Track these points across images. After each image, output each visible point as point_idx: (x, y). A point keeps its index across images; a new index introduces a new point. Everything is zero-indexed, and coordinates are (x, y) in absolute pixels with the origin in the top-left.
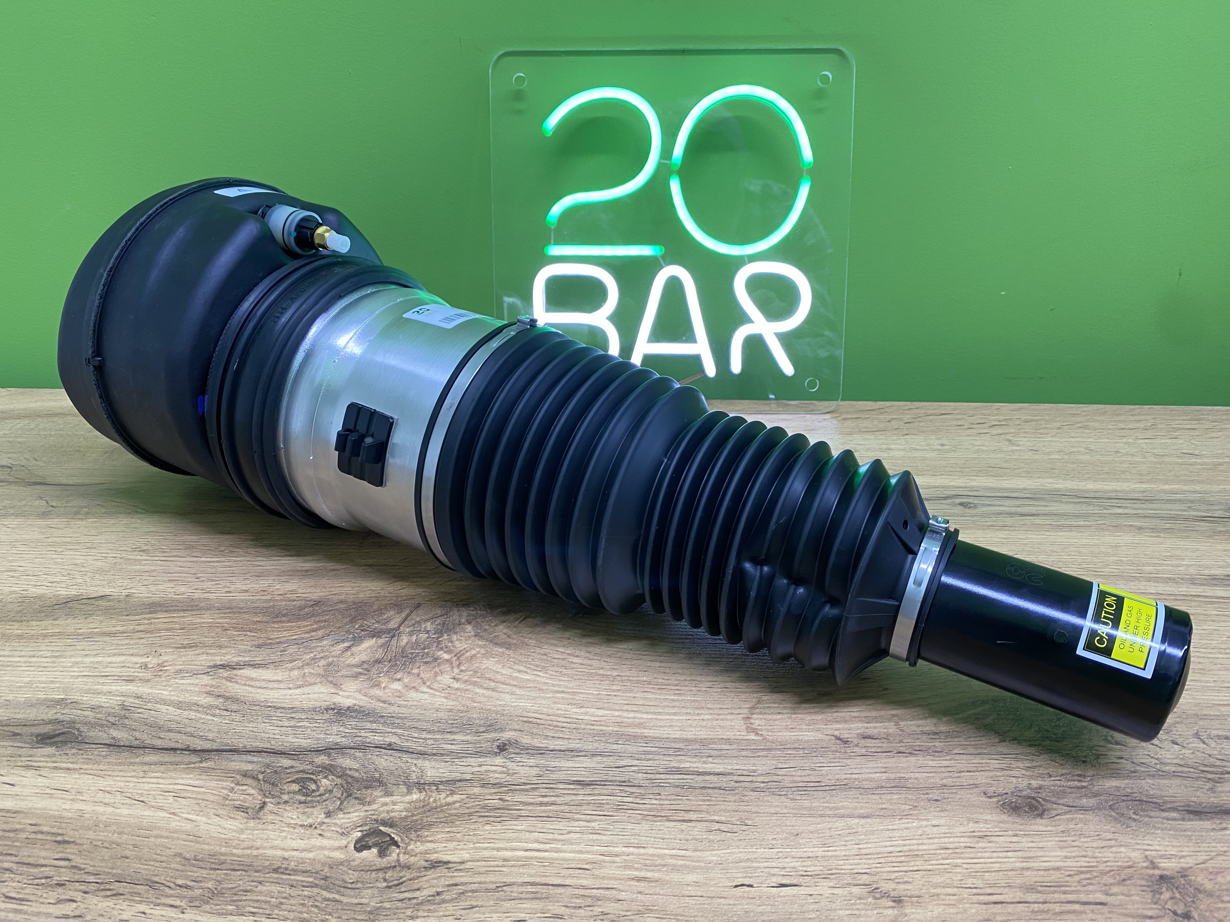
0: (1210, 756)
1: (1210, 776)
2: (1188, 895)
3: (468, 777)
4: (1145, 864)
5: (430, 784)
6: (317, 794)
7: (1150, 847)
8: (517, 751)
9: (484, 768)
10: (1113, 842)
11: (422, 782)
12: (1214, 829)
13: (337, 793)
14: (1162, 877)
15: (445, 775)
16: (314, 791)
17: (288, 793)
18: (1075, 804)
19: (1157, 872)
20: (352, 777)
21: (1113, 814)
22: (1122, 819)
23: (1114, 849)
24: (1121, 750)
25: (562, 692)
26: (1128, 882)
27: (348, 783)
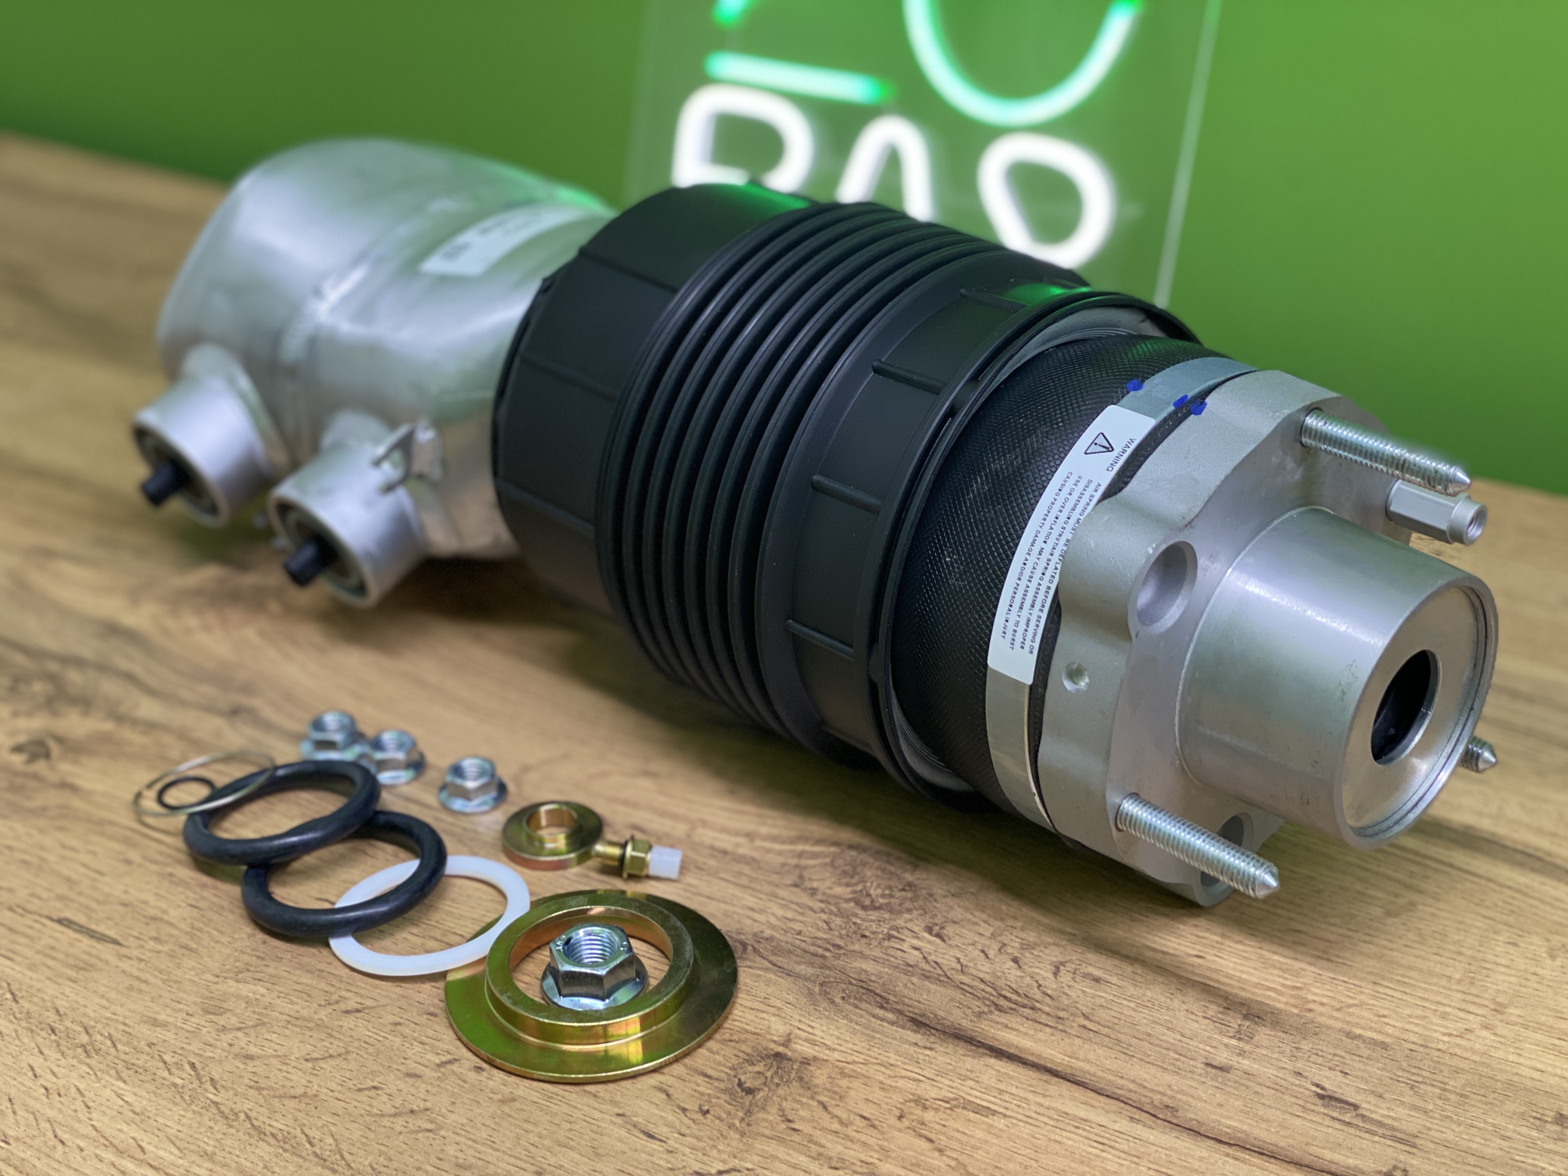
0: (1040, 986)
1: (1002, 1002)
2: (781, 1078)
4: (775, 1038)
7: (809, 1029)
8: (248, 719)
9: (196, 723)
10: (772, 1010)
11: (126, 715)
12: (916, 1044)
13: (39, 700)
14: (777, 1055)
15: (156, 717)
18: (786, 966)
19: (781, 1049)
20: (66, 691)
21: (817, 989)
22: (818, 997)
23: (764, 1015)
24: (930, 942)
26: (732, 1044)
27: (57, 694)
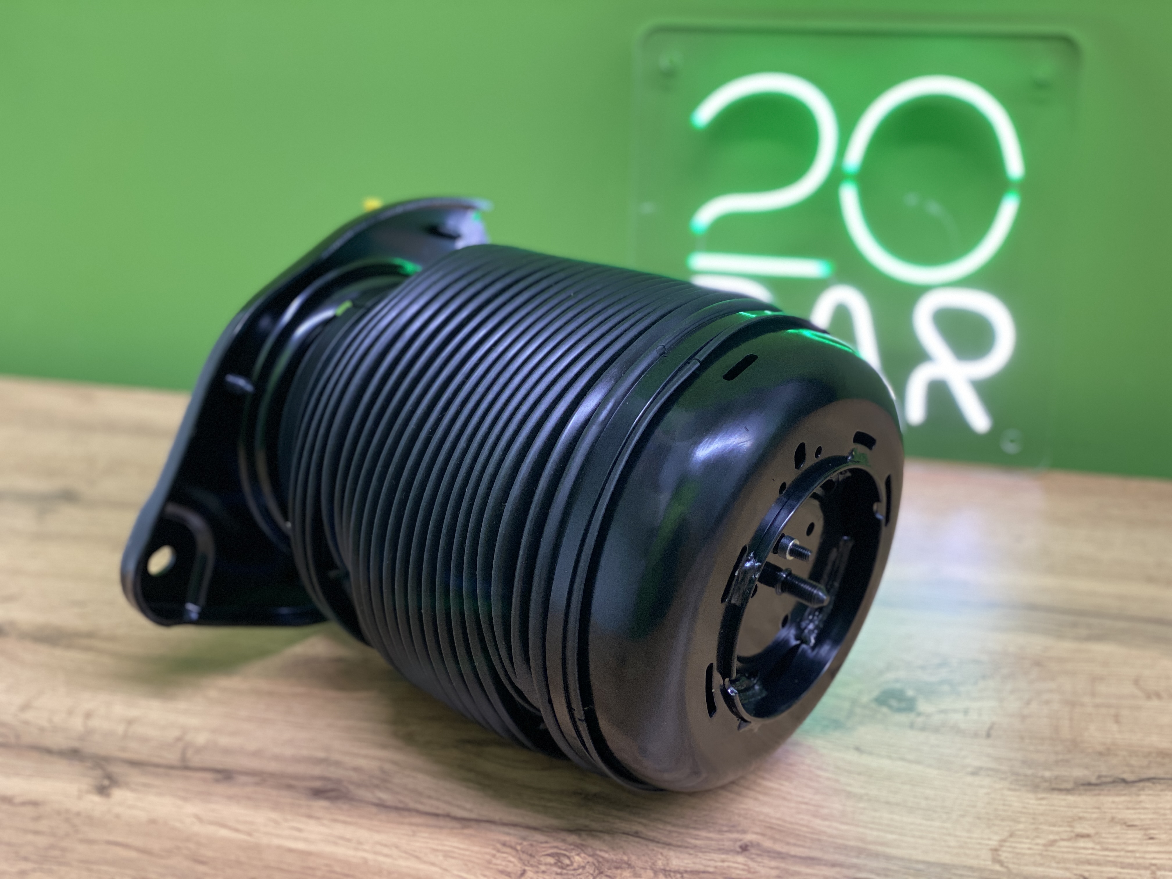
3: (711, 870)
5: (676, 872)
6: (571, 868)
8: (759, 852)
9: (726, 864)
11: (668, 868)
13: (590, 869)
15: (690, 866)
16: (568, 865)
17: (546, 864)
20: (602, 857)
25: (806, 803)
27: (599, 862)
